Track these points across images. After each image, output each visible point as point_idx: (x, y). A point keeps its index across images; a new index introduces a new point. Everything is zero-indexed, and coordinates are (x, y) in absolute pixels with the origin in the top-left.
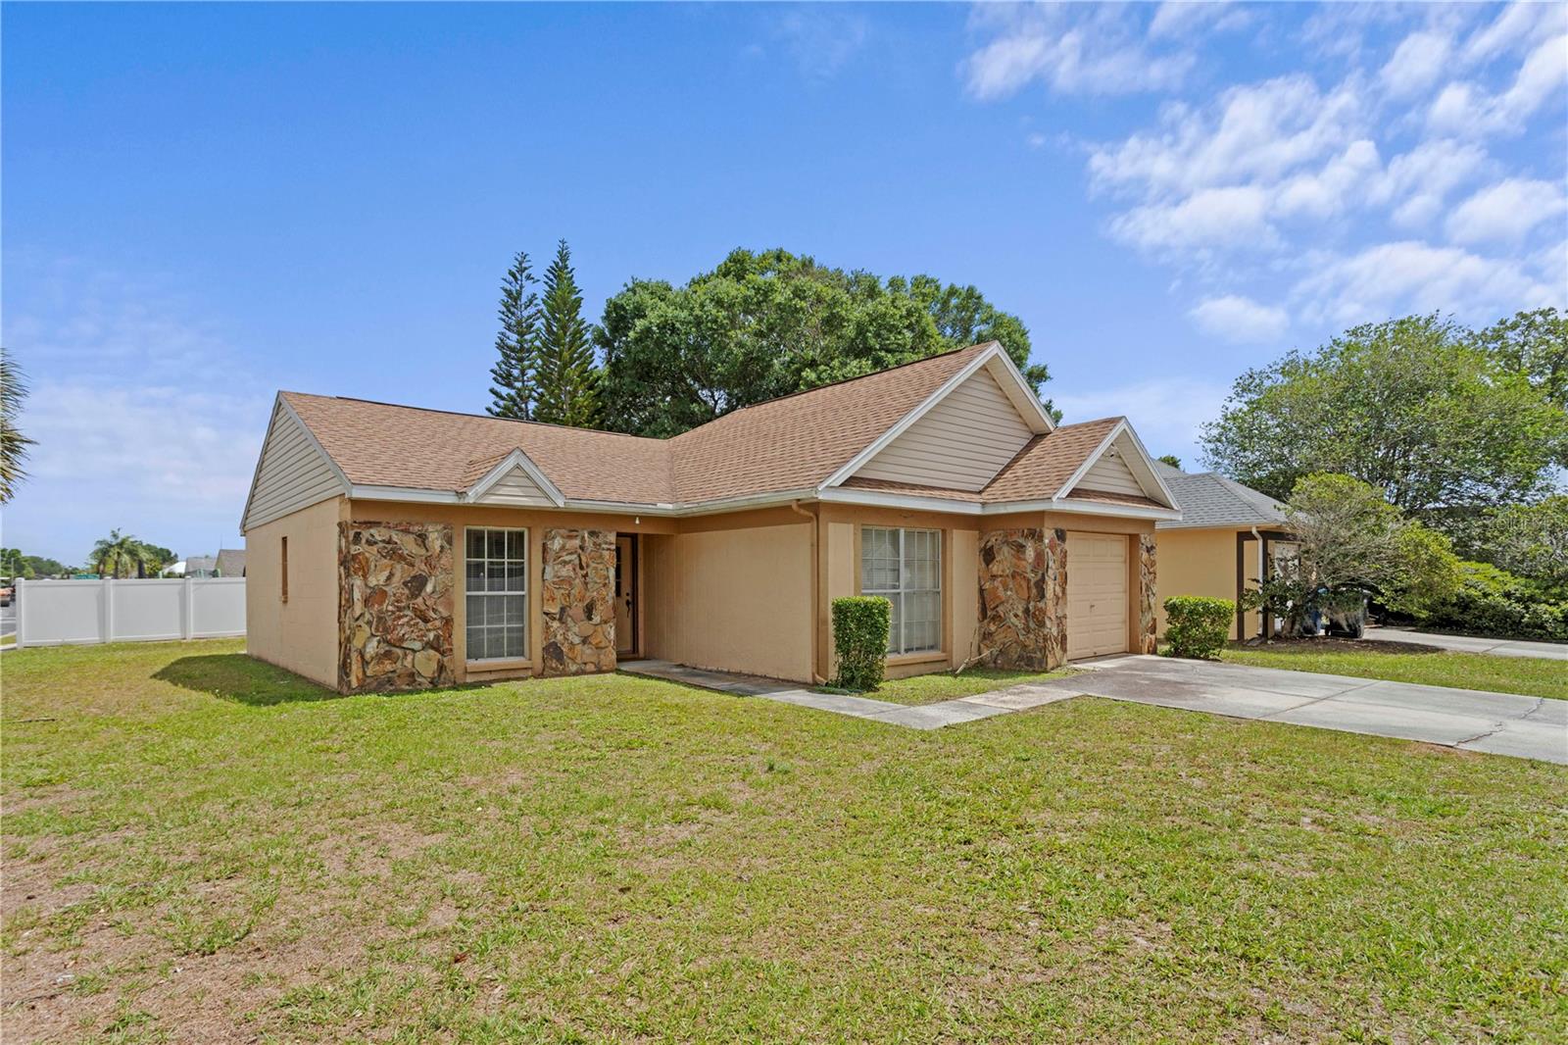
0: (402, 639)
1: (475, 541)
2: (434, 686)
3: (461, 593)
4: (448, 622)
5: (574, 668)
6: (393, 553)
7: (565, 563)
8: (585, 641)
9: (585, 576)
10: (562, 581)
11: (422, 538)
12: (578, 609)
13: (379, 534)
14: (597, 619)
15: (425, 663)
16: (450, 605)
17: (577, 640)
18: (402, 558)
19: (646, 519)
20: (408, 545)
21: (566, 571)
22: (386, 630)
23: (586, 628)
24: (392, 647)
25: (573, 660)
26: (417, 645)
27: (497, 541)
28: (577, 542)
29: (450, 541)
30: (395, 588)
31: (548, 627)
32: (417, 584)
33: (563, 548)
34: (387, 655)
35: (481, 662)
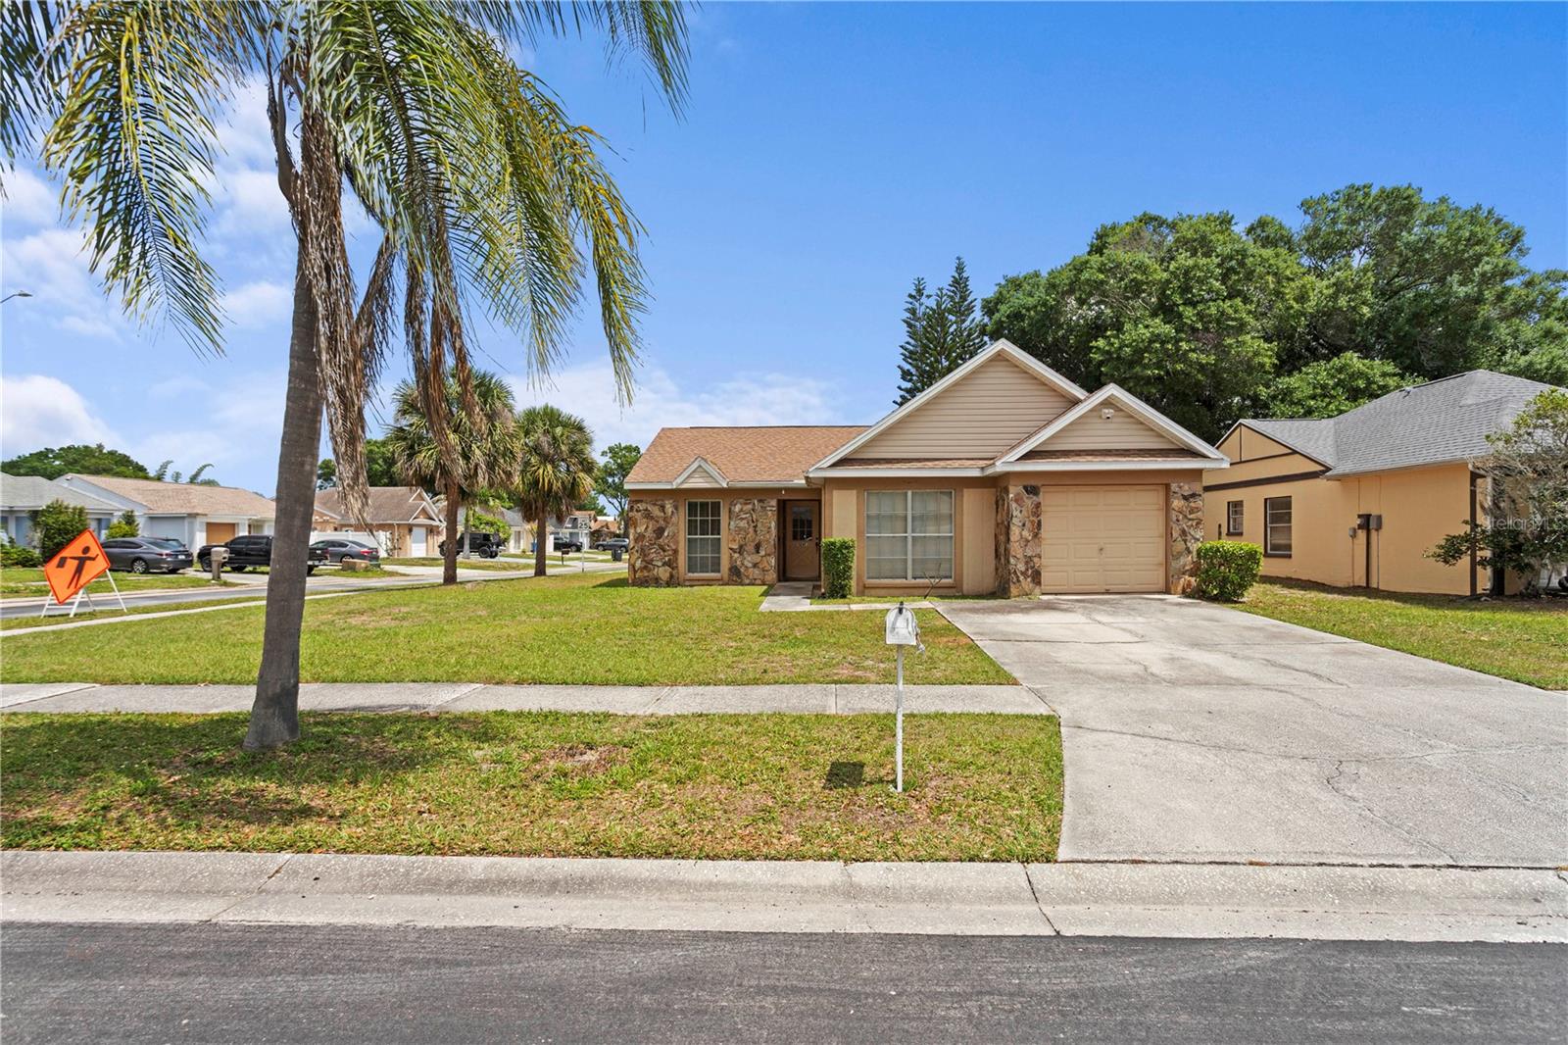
0: (652, 560)
1: (692, 508)
2: (668, 584)
3: (683, 536)
4: (676, 552)
5: (747, 581)
6: (648, 516)
7: (743, 519)
8: (755, 565)
9: (755, 527)
10: (739, 529)
11: (663, 508)
12: (751, 547)
13: (641, 506)
14: (763, 553)
15: (663, 573)
16: (677, 543)
17: (750, 565)
18: (652, 518)
19: (788, 490)
20: (656, 511)
21: (743, 524)
22: (645, 555)
23: (756, 558)
24: (648, 564)
25: (748, 577)
26: (660, 564)
27: (704, 505)
28: (750, 506)
29: (676, 508)
30: (649, 534)
31: (731, 557)
32: (660, 532)
33: (741, 510)
34: (645, 568)
35: (696, 574)
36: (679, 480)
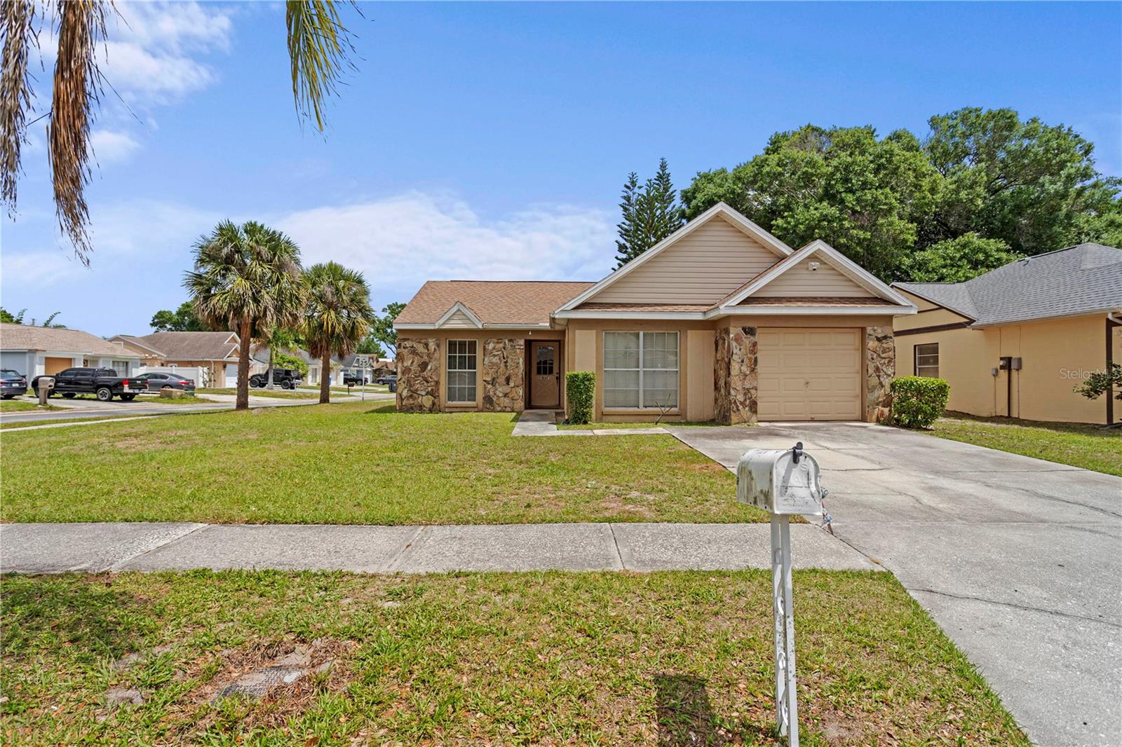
0: (417, 390)
1: (452, 346)
2: (431, 411)
3: (444, 370)
4: (437, 383)
5: (499, 409)
6: (414, 352)
7: (495, 356)
8: (506, 395)
9: (506, 362)
10: (492, 365)
11: (426, 345)
12: (502, 380)
13: (408, 344)
14: (512, 384)
15: (427, 401)
16: (439, 376)
17: (501, 395)
18: (417, 354)
19: (535, 332)
20: (420, 348)
21: (495, 360)
22: (411, 386)
23: (506, 389)
24: (413, 394)
25: (499, 405)
26: (424, 393)
27: (462, 344)
28: (502, 345)
29: (438, 345)
30: (415, 368)
31: (485, 388)
32: (424, 366)
33: (494, 348)
34: (411, 396)
35: (454, 403)
36: (441, 321)
